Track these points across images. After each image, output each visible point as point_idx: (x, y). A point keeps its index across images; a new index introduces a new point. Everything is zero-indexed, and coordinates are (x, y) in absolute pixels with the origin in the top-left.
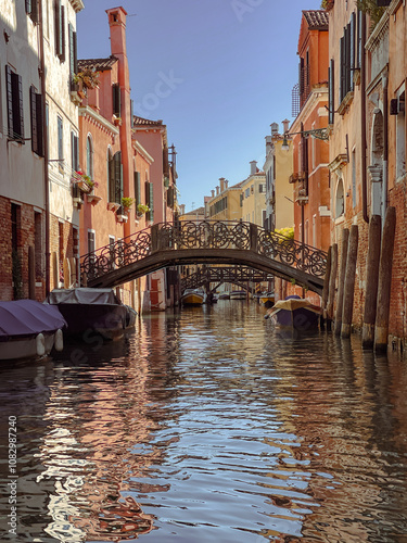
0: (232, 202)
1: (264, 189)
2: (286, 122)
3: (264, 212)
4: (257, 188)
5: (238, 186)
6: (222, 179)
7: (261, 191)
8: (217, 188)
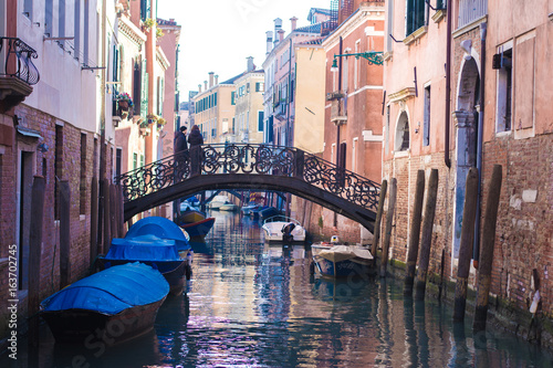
0: (224, 100)
1: (261, 88)
2: (294, 20)
3: (261, 114)
4: (253, 87)
5: (231, 82)
6: (211, 73)
7: (257, 90)
8: (206, 82)
